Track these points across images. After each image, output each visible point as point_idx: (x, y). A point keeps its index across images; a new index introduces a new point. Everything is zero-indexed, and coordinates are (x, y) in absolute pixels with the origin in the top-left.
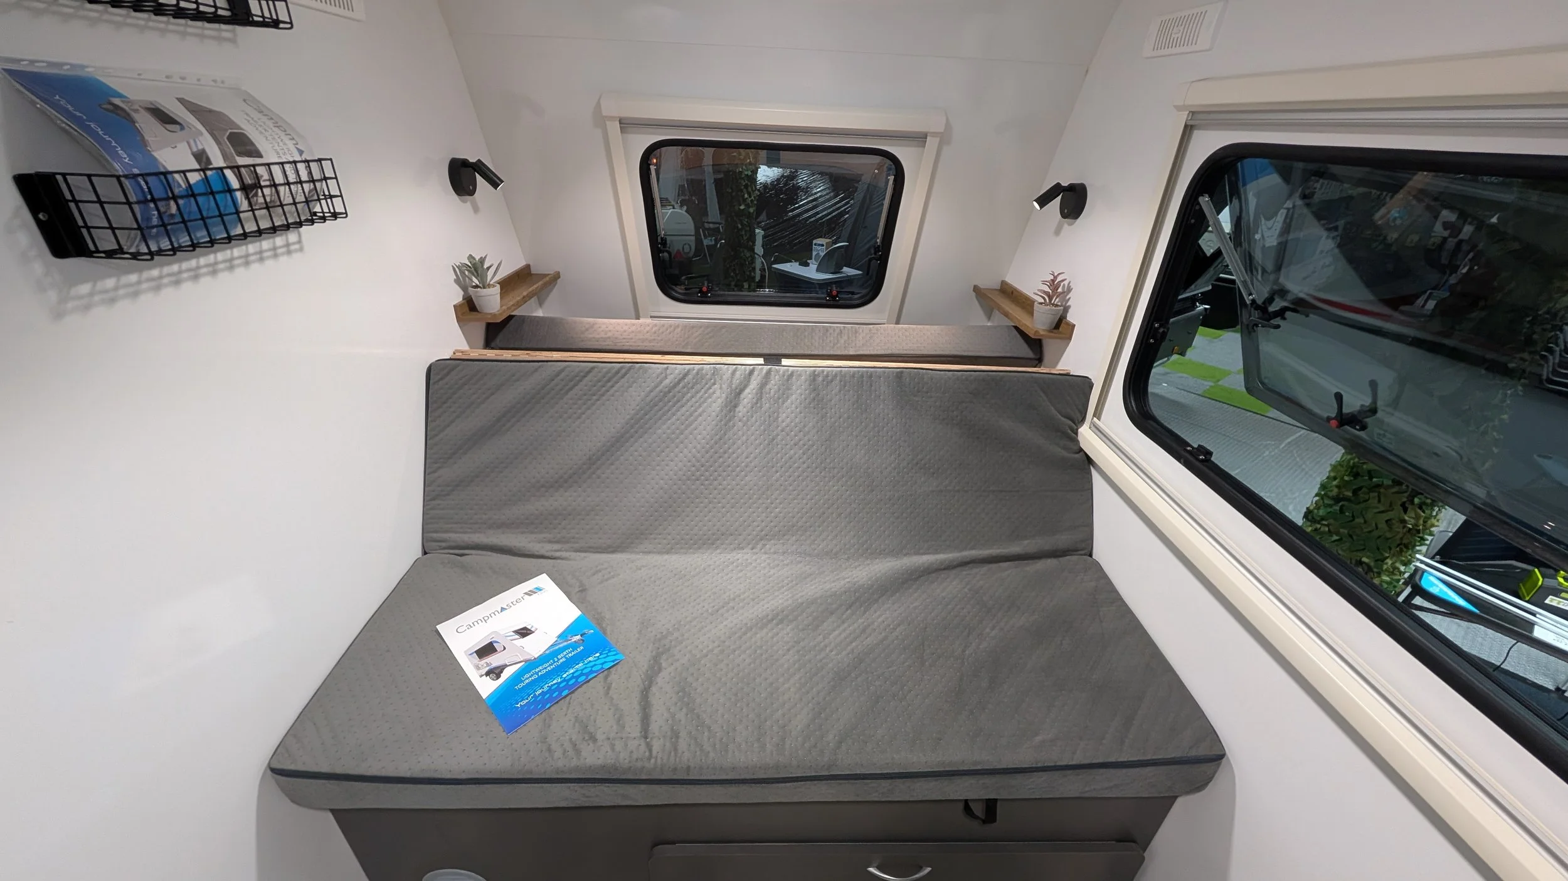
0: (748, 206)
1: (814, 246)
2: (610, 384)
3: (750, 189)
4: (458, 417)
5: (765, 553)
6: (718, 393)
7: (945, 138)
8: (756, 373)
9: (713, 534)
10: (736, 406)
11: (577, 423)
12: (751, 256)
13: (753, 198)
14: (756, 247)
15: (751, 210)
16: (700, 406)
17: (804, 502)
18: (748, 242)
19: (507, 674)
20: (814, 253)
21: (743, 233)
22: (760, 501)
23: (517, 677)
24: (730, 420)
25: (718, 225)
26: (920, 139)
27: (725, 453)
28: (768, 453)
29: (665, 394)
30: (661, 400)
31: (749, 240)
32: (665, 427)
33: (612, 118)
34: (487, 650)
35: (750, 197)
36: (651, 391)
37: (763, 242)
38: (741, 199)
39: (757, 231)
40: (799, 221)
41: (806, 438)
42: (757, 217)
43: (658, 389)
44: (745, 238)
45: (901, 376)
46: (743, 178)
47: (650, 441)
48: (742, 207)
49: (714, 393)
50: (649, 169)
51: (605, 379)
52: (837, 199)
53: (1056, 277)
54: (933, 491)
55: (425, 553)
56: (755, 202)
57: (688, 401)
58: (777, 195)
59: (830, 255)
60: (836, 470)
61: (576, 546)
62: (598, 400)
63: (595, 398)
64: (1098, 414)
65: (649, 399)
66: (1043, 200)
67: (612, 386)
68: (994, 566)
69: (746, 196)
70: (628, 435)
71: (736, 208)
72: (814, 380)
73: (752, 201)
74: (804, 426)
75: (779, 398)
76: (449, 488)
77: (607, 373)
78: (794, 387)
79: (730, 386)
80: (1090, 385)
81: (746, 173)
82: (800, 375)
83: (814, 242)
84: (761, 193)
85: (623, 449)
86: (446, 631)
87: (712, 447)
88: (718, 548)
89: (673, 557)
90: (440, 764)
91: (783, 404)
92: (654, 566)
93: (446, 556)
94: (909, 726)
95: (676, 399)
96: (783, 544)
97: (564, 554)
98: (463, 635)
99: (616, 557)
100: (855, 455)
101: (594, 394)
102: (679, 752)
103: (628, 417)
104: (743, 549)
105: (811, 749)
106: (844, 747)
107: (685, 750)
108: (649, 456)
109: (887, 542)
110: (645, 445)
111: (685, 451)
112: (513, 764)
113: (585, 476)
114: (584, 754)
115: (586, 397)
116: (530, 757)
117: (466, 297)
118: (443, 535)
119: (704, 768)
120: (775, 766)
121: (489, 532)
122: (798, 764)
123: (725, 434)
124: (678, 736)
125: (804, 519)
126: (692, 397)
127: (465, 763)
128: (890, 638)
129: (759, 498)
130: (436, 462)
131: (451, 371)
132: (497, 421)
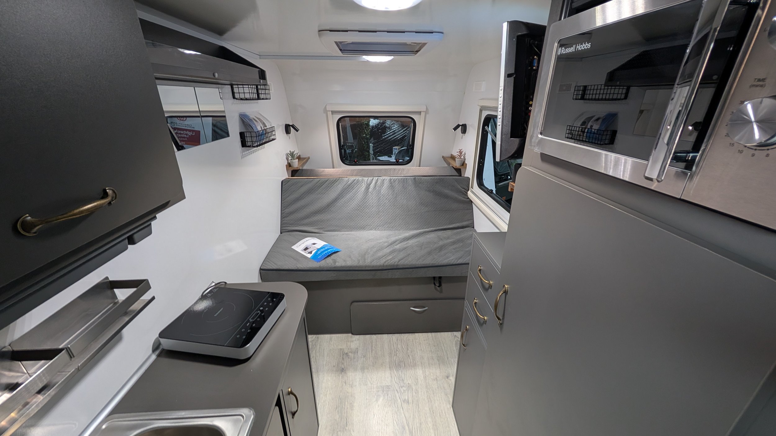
0: (366, 135)
1: (393, 150)
2: (333, 184)
3: (367, 128)
4: (290, 194)
5: (379, 230)
6: (364, 185)
7: (426, 112)
8: (374, 179)
9: (364, 226)
10: (369, 189)
11: (324, 195)
12: (368, 154)
13: (368, 132)
14: (370, 151)
15: (368, 136)
16: (359, 189)
17: (389, 215)
18: (367, 149)
19: (313, 253)
20: (394, 152)
21: (365, 145)
22: (377, 216)
23: (316, 253)
24: (367, 193)
25: (352, 144)
26: (419, 113)
27: (366, 202)
28: (379, 202)
29: (349, 186)
30: (347, 188)
31: (367, 148)
32: (349, 195)
33: (329, 111)
34: (306, 249)
35: (367, 131)
36: (345, 185)
37: (373, 149)
38: (364, 132)
39: (370, 144)
40: (387, 140)
41: (389, 197)
42: (370, 139)
43: (346, 185)
44: (366, 147)
45: (415, 179)
46: (364, 125)
47: (345, 199)
48: (364, 135)
49: (362, 185)
50: (339, 124)
51: (332, 183)
52: (402, 131)
53: (461, 150)
54: (426, 211)
55: (281, 233)
56: (369, 133)
57: (355, 188)
58: (378, 130)
59: (400, 152)
60: (398, 206)
61: (325, 230)
62: (330, 188)
63: (329, 188)
64: (472, 187)
65: (344, 187)
66: (455, 129)
67: (334, 184)
68: (445, 231)
69: (366, 131)
70: (338, 198)
71: (362, 136)
72: (391, 181)
73: (368, 133)
74: (388, 194)
75: (381, 186)
76: (288, 215)
77: (333, 180)
78: (385, 183)
79: (367, 183)
80: (469, 179)
81: (365, 122)
82: (387, 179)
83: (393, 148)
84: (371, 130)
85: (337, 202)
86: (294, 247)
87: (362, 201)
88: (365, 229)
89: (353, 232)
90: (302, 267)
91: (382, 188)
92: (348, 234)
93: (288, 233)
94: (417, 258)
95: (352, 187)
96: (384, 228)
97: (321, 232)
98: (299, 247)
99: (336, 233)
100: (403, 202)
101: (328, 187)
102: (360, 264)
103: (338, 193)
104: (372, 229)
105: (392, 262)
106: (400, 262)
107: (361, 263)
108: (344, 204)
109: (414, 226)
110: (343, 201)
111: (355, 202)
112: (320, 267)
113: (326, 210)
114: (336, 264)
115: (326, 188)
116: (323, 265)
117: (288, 163)
118: (287, 228)
119: (366, 266)
120: (383, 266)
121: (300, 227)
122: (389, 265)
123: (366, 197)
124: (359, 261)
125: (390, 220)
126: (356, 187)
127: (308, 266)
128: (414, 245)
129: (376, 215)
130: (284, 207)
131: (288, 182)
132: (302, 195)
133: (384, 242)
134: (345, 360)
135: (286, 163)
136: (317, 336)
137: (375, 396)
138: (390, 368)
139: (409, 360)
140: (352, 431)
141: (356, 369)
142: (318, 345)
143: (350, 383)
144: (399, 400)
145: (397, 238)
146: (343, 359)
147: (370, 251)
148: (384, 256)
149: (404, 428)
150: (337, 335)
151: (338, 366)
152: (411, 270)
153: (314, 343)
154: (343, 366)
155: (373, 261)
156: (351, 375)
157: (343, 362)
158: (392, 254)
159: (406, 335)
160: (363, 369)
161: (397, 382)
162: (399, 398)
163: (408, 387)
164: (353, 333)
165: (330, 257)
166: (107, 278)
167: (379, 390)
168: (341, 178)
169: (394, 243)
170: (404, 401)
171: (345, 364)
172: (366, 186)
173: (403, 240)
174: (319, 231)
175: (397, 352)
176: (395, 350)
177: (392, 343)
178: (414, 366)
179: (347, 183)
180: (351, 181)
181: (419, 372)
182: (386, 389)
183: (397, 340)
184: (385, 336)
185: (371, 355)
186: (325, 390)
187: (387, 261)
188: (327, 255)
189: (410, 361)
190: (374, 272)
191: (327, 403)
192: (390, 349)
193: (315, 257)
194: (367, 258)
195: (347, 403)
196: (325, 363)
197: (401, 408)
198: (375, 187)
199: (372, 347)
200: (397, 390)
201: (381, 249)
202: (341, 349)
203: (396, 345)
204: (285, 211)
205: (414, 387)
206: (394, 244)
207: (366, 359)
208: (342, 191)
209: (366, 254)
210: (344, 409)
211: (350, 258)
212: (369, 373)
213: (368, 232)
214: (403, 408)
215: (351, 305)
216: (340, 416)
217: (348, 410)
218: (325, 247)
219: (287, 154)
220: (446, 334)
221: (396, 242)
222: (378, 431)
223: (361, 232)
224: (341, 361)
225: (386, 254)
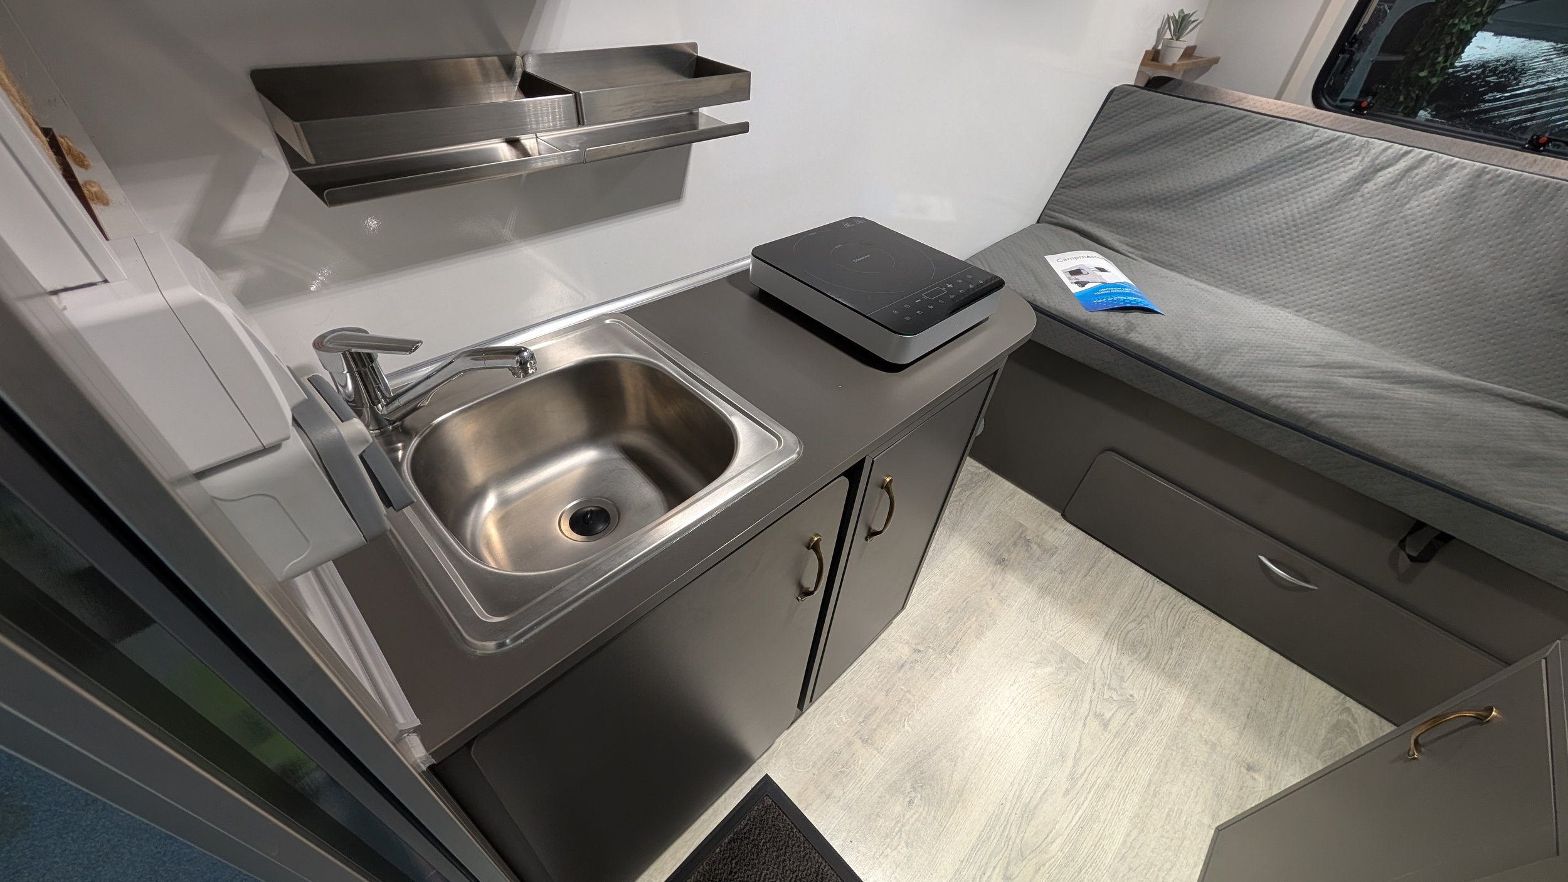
2: (1252, 134)
4: (1114, 129)
5: (1308, 319)
6: (1355, 165)
8: (1411, 155)
9: (1267, 287)
10: (1366, 182)
16: (1328, 173)
19: (1087, 286)
23: (1096, 289)
24: (1350, 193)
27: (1326, 221)
28: (1373, 234)
29: (1300, 153)
30: (1292, 158)
32: (1281, 183)
34: (1077, 272)
36: (1289, 147)
41: (1426, 232)
43: (1295, 148)
47: (1258, 191)
49: (1352, 163)
51: (1251, 128)
55: (1038, 221)
60: (1440, 272)
62: (1233, 145)
63: (1231, 143)
65: (1281, 153)
67: (1253, 136)
70: (1242, 181)
72: (1479, 176)
74: (1432, 220)
75: (1422, 185)
76: (1079, 183)
77: (1256, 123)
78: (1447, 178)
79: (1373, 161)
82: (1464, 168)
85: (1230, 191)
86: (1051, 259)
87: (1315, 213)
88: (1263, 299)
89: (1220, 291)
90: (1045, 302)
91: (1422, 191)
92: (1203, 289)
93: (1053, 227)
94: (1402, 438)
95: (1307, 160)
96: (1331, 319)
97: (1134, 257)
98: (1061, 263)
99: (1174, 274)
100: (1474, 265)
101: (1232, 140)
102: (1197, 363)
103: (1252, 164)
104: (1288, 308)
105: (1302, 407)
106: (1331, 419)
107: (1201, 365)
108: (1250, 204)
109: (1451, 358)
110: (1252, 194)
111: (1287, 209)
112: (1086, 320)
113: (1185, 204)
114: (1130, 335)
115: (1223, 140)
116: (1098, 321)
117: (1155, 48)
118: (1057, 215)
119: (1209, 378)
120: (1266, 402)
121: (1089, 223)
122: (1285, 410)
123: (1337, 204)
124: (1199, 357)
125: (1368, 305)
126: (1325, 163)
127: (1059, 308)
128: (1413, 402)
129: (1332, 272)
130: (1079, 162)
131: (1129, 94)
132: (1143, 141)
133: (1309, 352)
134: (1017, 548)
135: (1150, 47)
136: (990, 472)
137: (1039, 655)
138: (1107, 634)
139: (1166, 657)
140: (955, 668)
141: (1029, 580)
142: (982, 488)
143: (1001, 591)
144: (1086, 705)
145: (1361, 360)
146: (1015, 544)
147: (1246, 353)
148: (1283, 382)
149: (1063, 756)
150: (1030, 497)
151: (997, 548)
152: (1353, 459)
153: (976, 479)
154: (1006, 556)
155: (1241, 377)
156: (1013, 582)
157: (1012, 549)
158: (1314, 390)
159: (1198, 607)
160: (1044, 590)
161: (1106, 672)
162: (1091, 701)
163: (1127, 700)
164: (1066, 514)
165: (1122, 314)
166: (694, 46)
167: (1054, 651)
168: (1288, 122)
169: (1341, 368)
170: (1098, 716)
171: (1013, 556)
172: (1363, 170)
173: (1380, 375)
174: (1129, 252)
175: (1146, 620)
176: (1144, 614)
177: (1146, 596)
178: (1173, 676)
179: (1303, 141)
180: (1318, 138)
181: (1176, 699)
182: (1069, 662)
183: (1163, 599)
184: (1137, 571)
185: (1078, 580)
186: (948, 568)
187: (1288, 396)
188: (1122, 304)
189: (1166, 660)
190: (1222, 405)
191: (939, 591)
192: (1133, 601)
193: (1087, 299)
194: (1227, 362)
195: (975, 618)
196: (975, 525)
197: (1083, 721)
198: (1392, 183)
199: (1092, 568)
200: (1094, 684)
201: (1284, 362)
202: (1021, 525)
203: (1153, 606)
204: (1076, 171)
205: (1140, 712)
206: (1341, 371)
207: (1063, 579)
208: (1268, 164)
209: (1229, 352)
210: (964, 624)
211: (1178, 339)
212: (1053, 608)
213: (1270, 308)
214: (1085, 724)
215: (1100, 453)
216: (948, 627)
217: (969, 631)
218: (1125, 287)
219: (1169, 17)
220: (1319, 684)
221: (1349, 367)
222: (1003, 713)
223: (1248, 301)
224: (1008, 544)
225: (1295, 379)
